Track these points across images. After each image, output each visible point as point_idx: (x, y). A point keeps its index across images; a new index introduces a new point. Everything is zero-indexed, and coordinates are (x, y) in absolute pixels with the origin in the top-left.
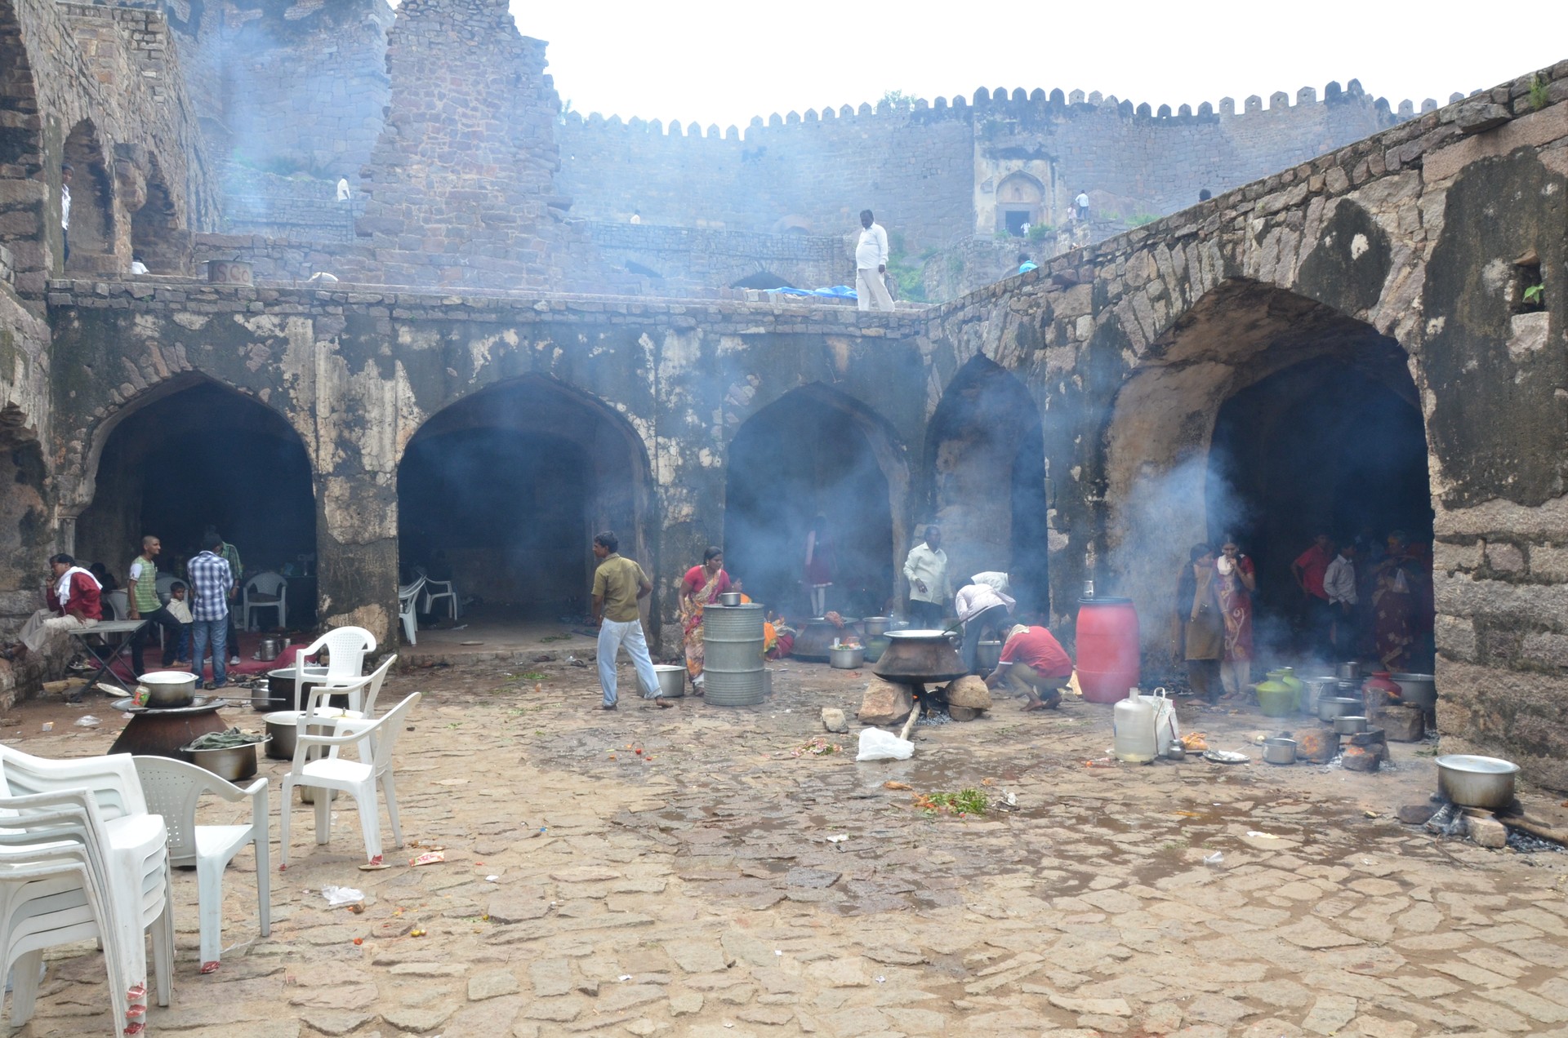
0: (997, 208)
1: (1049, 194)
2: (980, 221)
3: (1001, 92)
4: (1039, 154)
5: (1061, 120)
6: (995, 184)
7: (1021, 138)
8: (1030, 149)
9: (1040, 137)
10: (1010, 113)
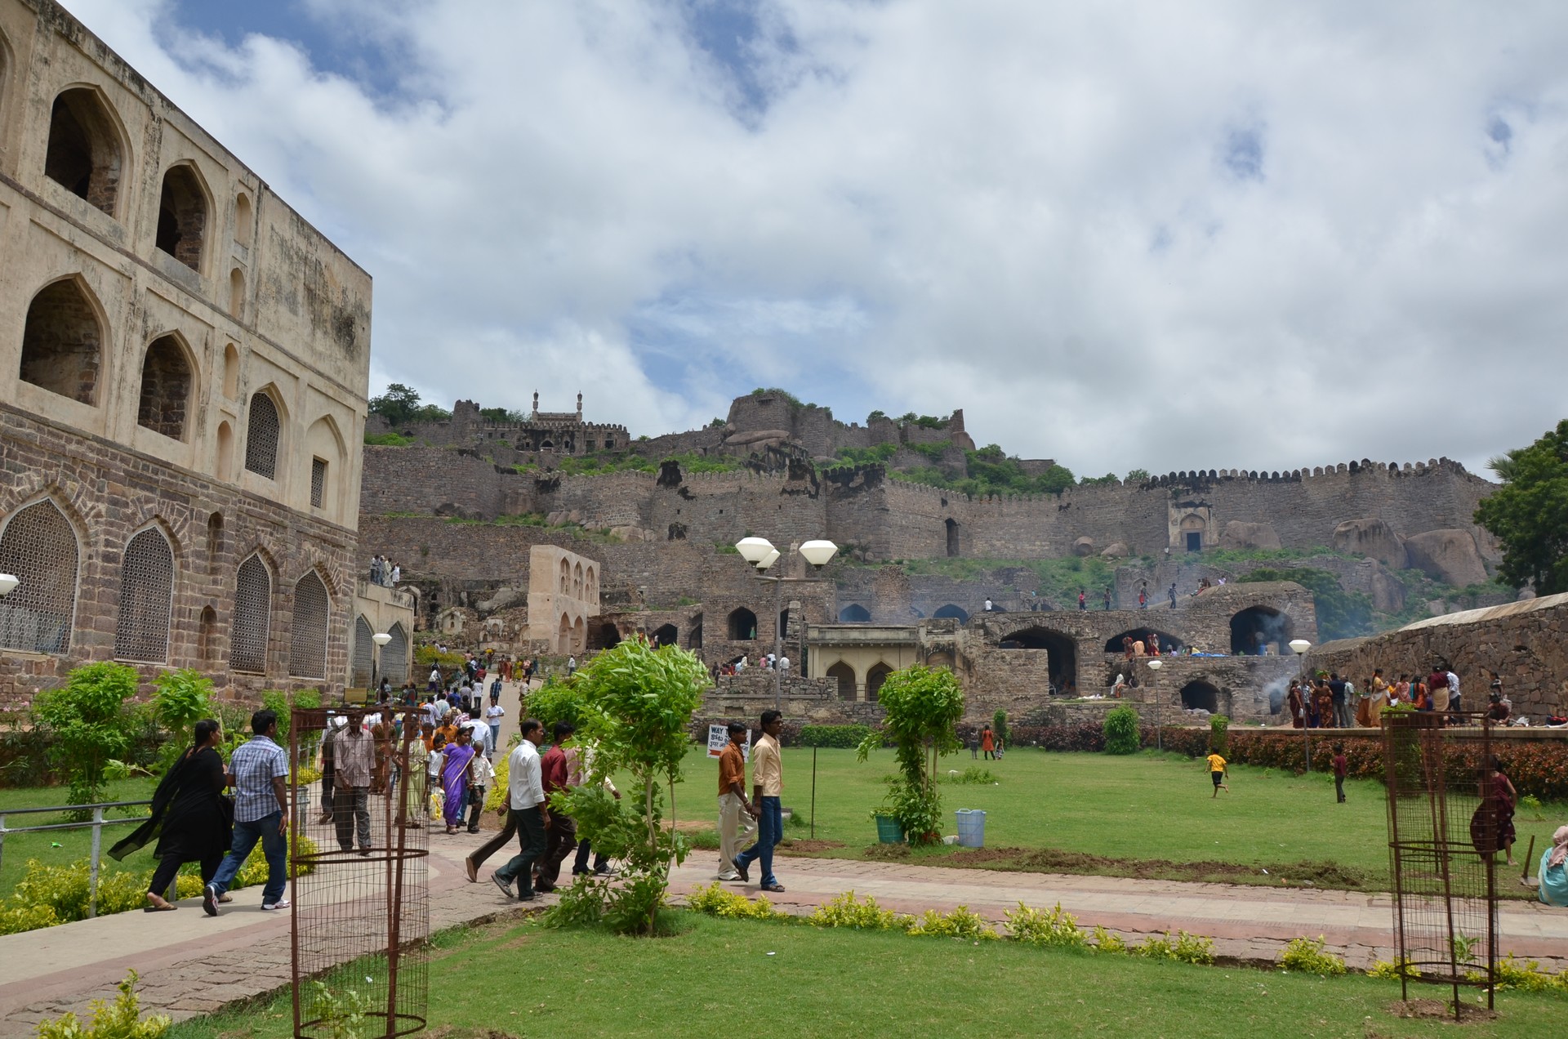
0: (1181, 533)
1: (1208, 524)
2: (1171, 539)
3: (1182, 474)
4: (1201, 504)
5: (1214, 486)
6: (1179, 521)
7: (1193, 497)
8: (1197, 502)
9: (1203, 496)
10: (1187, 484)
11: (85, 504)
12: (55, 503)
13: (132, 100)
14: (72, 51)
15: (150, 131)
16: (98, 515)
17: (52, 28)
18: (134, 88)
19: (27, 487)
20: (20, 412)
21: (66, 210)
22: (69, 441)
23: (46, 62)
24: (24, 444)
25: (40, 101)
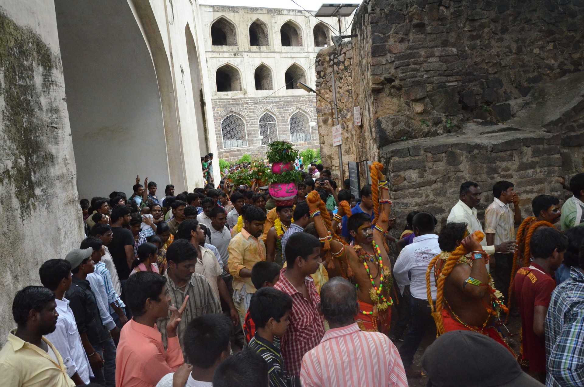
11: (308, 110)
12: (301, 111)
13: (299, 16)
14: (281, 16)
15: (306, 21)
16: (312, 111)
17: (275, 15)
18: (299, 14)
19: (292, 110)
20: (287, 96)
21: (288, 51)
22: (300, 98)
23: (276, 23)
24: (290, 102)
25: (276, 32)
